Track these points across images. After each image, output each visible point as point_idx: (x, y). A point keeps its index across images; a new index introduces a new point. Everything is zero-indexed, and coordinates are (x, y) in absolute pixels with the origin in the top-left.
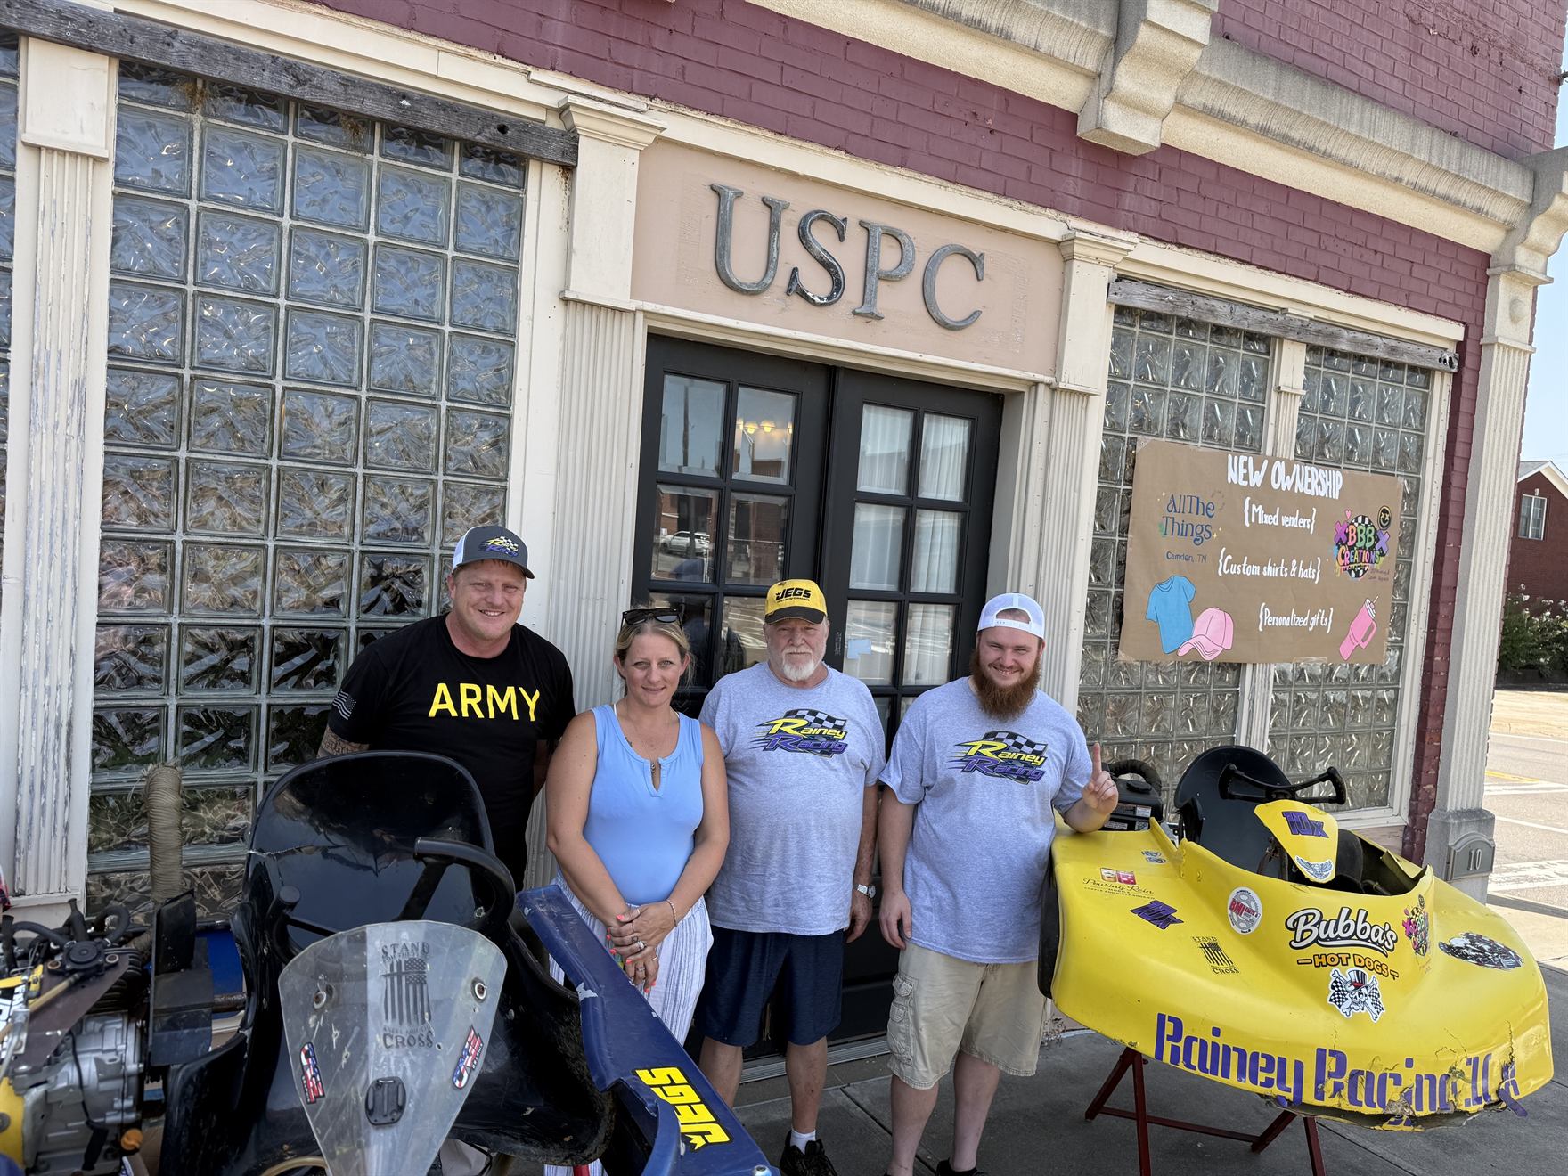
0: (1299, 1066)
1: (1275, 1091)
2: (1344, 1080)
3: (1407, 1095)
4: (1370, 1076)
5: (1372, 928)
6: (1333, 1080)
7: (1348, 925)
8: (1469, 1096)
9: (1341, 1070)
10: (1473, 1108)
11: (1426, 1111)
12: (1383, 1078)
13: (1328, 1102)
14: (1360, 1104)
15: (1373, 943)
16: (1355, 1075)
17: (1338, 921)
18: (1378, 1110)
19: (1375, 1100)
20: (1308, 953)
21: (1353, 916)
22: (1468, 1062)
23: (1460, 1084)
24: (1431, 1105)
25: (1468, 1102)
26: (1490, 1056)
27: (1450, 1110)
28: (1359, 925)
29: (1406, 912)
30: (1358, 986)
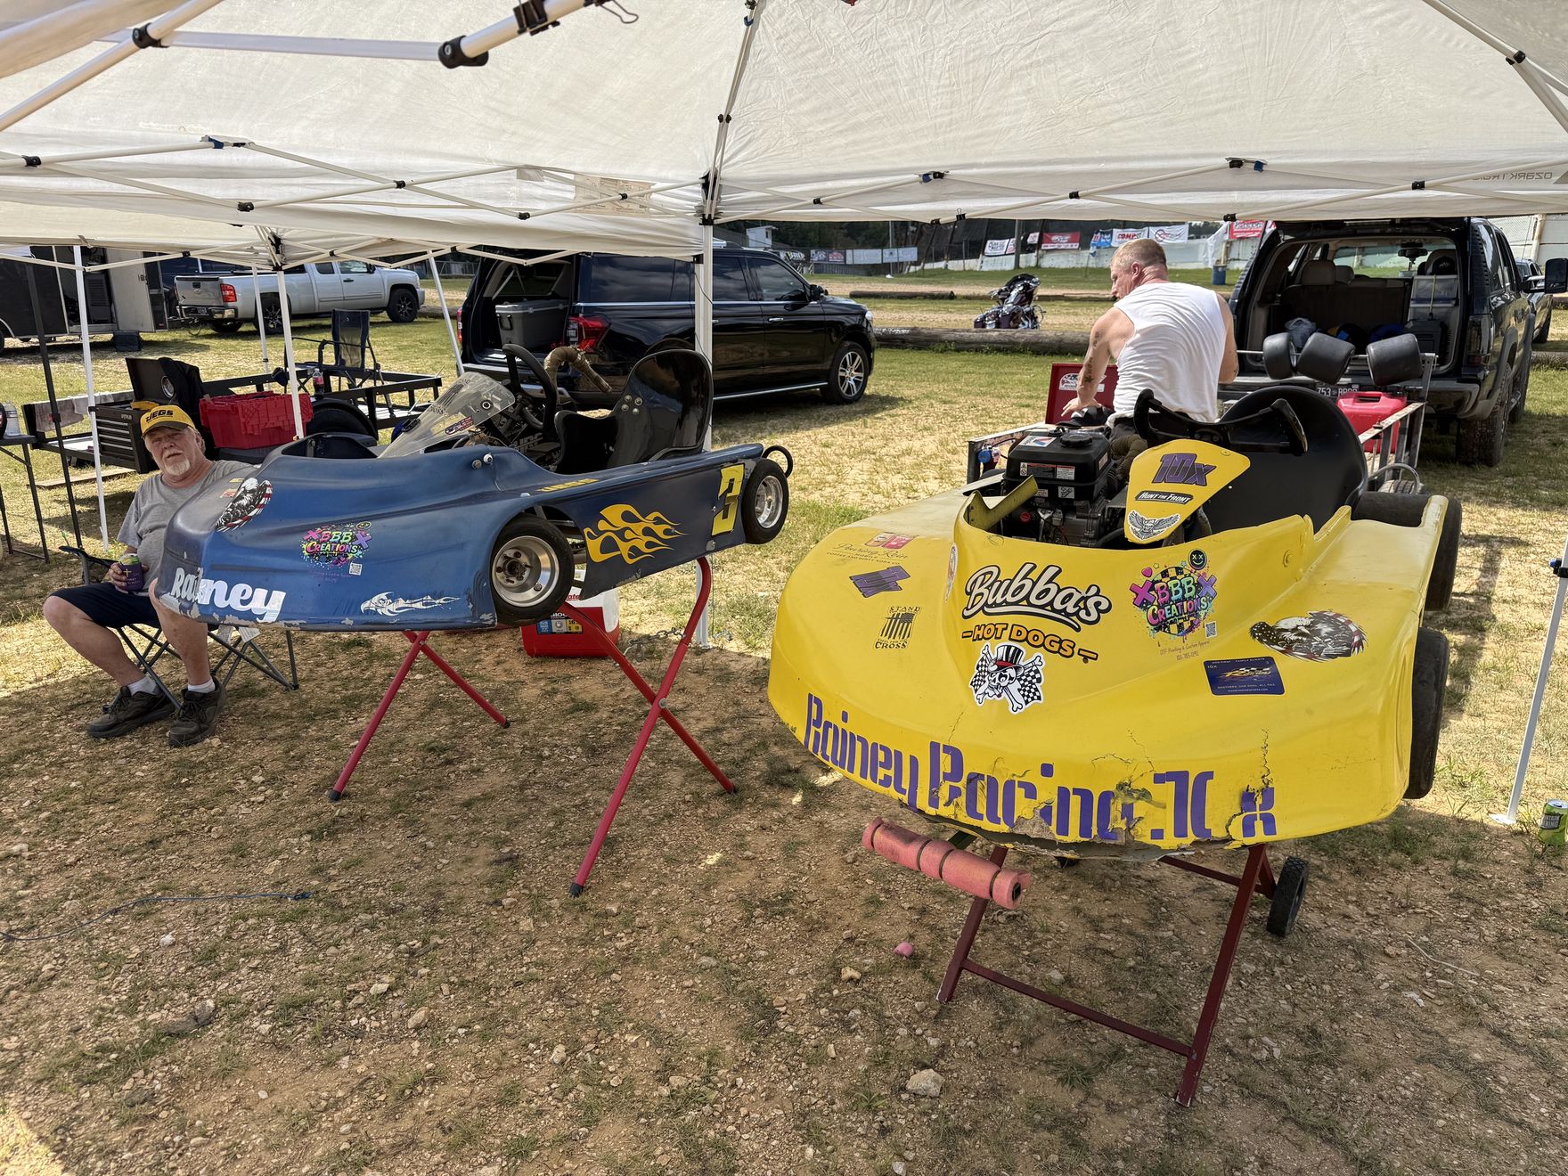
0: (914, 762)
1: (892, 791)
2: (962, 784)
3: (1046, 813)
4: (992, 783)
5: (1059, 590)
6: (949, 783)
7: (1022, 587)
8: (1163, 826)
9: (955, 775)
10: (1168, 843)
11: (1074, 835)
12: (1010, 785)
13: (943, 810)
14: (980, 817)
15: (1054, 610)
16: (974, 778)
17: (1012, 581)
18: (1003, 828)
19: (1000, 814)
20: (971, 624)
21: (1034, 575)
22: (1159, 779)
23: (1140, 808)
24: (1085, 830)
25: (1158, 834)
26: (1209, 775)
27: (1121, 841)
28: (1040, 587)
29: (1148, 573)
30: (1002, 665)
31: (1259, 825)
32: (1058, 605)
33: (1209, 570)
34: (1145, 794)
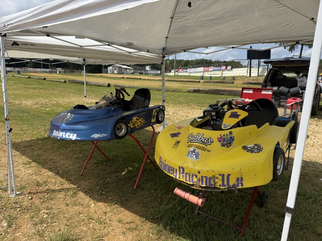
0: (176, 169)
1: (172, 176)
2: (184, 175)
3: (199, 180)
4: (190, 174)
5: (204, 138)
7: (197, 137)
8: (221, 184)
9: (183, 173)
10: (222, 187)
11: (204, 185)
12: (193, 175)
13: (181, 180)
14: (187, 181)
16: (186, 173)
17: (195, 136)
18: (192, 183)
19: (191, 180)
20: (188, 144)
21: (199, 135)
22: (220, 175)
23: (217, 180)
24: (206, 184)
25: (220, 186)
26: (230, 175)
27: (213, 186)
28: (200, 137)
29: (221, 135)
30: (192, 152)
31: (240, 185)
32: (203, 141)
33: (233, 135)
34: (217, 178)
